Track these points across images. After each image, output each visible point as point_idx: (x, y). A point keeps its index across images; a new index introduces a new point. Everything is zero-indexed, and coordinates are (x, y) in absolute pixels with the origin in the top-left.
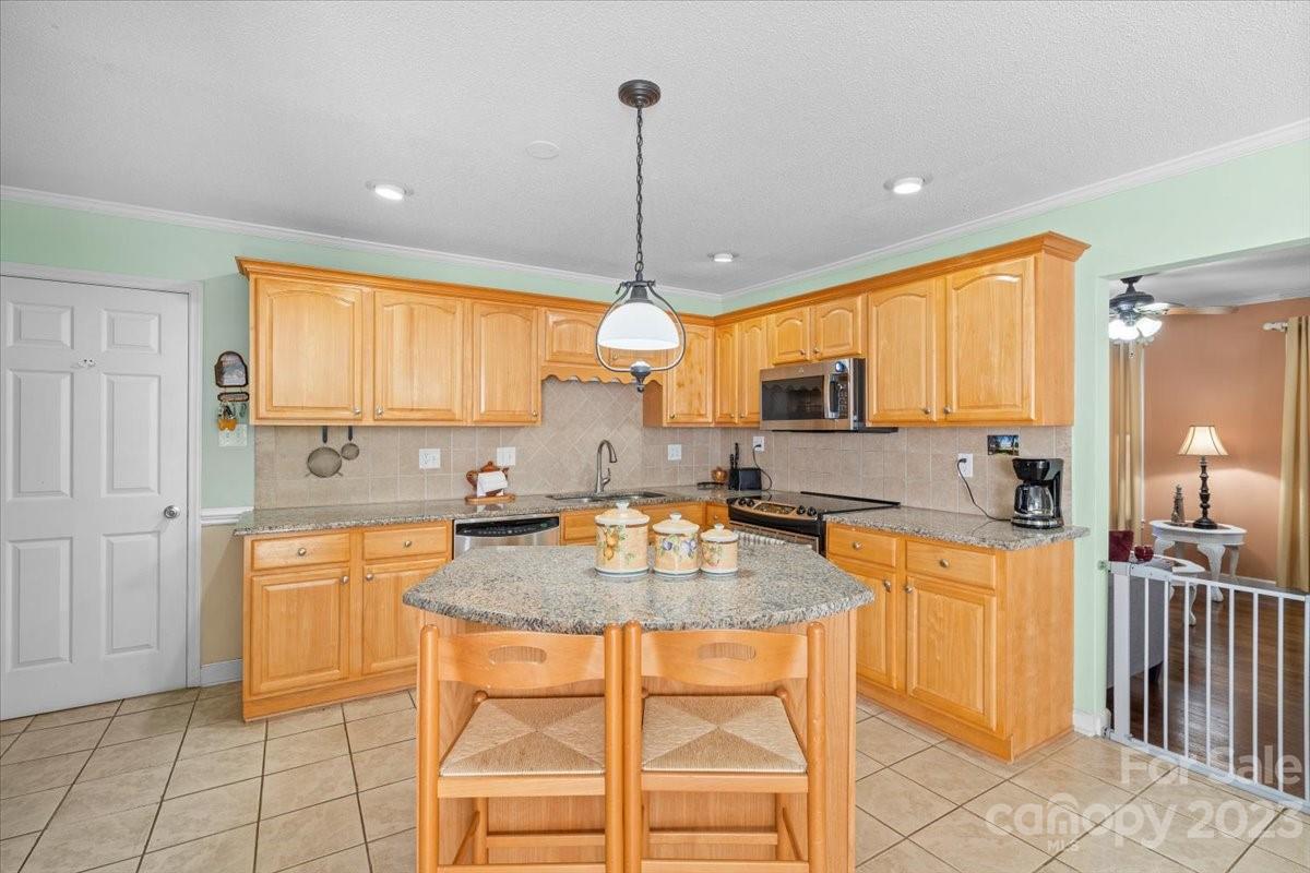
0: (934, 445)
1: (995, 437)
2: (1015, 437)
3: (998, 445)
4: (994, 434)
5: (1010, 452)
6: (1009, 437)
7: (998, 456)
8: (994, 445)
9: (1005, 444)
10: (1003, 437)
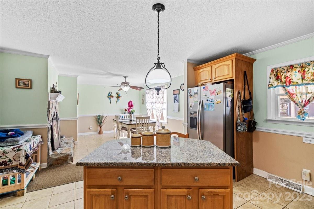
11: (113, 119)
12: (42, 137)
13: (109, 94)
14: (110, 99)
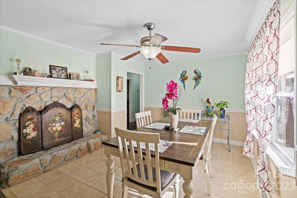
13: (181, 75)
14: (184, 83)
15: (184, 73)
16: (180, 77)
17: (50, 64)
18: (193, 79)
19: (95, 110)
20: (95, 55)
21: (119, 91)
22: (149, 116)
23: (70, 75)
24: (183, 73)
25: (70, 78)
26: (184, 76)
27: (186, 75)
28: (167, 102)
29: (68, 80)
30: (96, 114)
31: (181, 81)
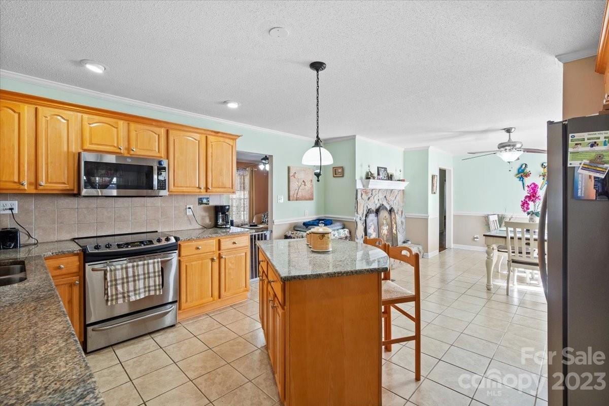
0: (175, 202)
1: (201, 198)
2: (208, 198)
3: (202, 201)
4: (200, 197)
5: (206, 204)
6: (206, 198)
7: (202, 206)
8: (200, 202)
9: (205, 201)
10: (204, 198)
11: (484, 235)
12: (350, 233)
13: (519, 170)
14: (522, 181)
15: (524, 166)
16: (516, 172)
17: (379, 166)
18: (540, 176)
19: (403, 216)
20: (403, 149)
21: (434, 193)
22: (496, 220)
23: (391, 175)
24: (522, 166)
25: (391, 179)
26: (523, 171)
27: (527, 170)
28: (528, 204)
29: (390, 181)
30: (404, 221)
31: (518, 177)
